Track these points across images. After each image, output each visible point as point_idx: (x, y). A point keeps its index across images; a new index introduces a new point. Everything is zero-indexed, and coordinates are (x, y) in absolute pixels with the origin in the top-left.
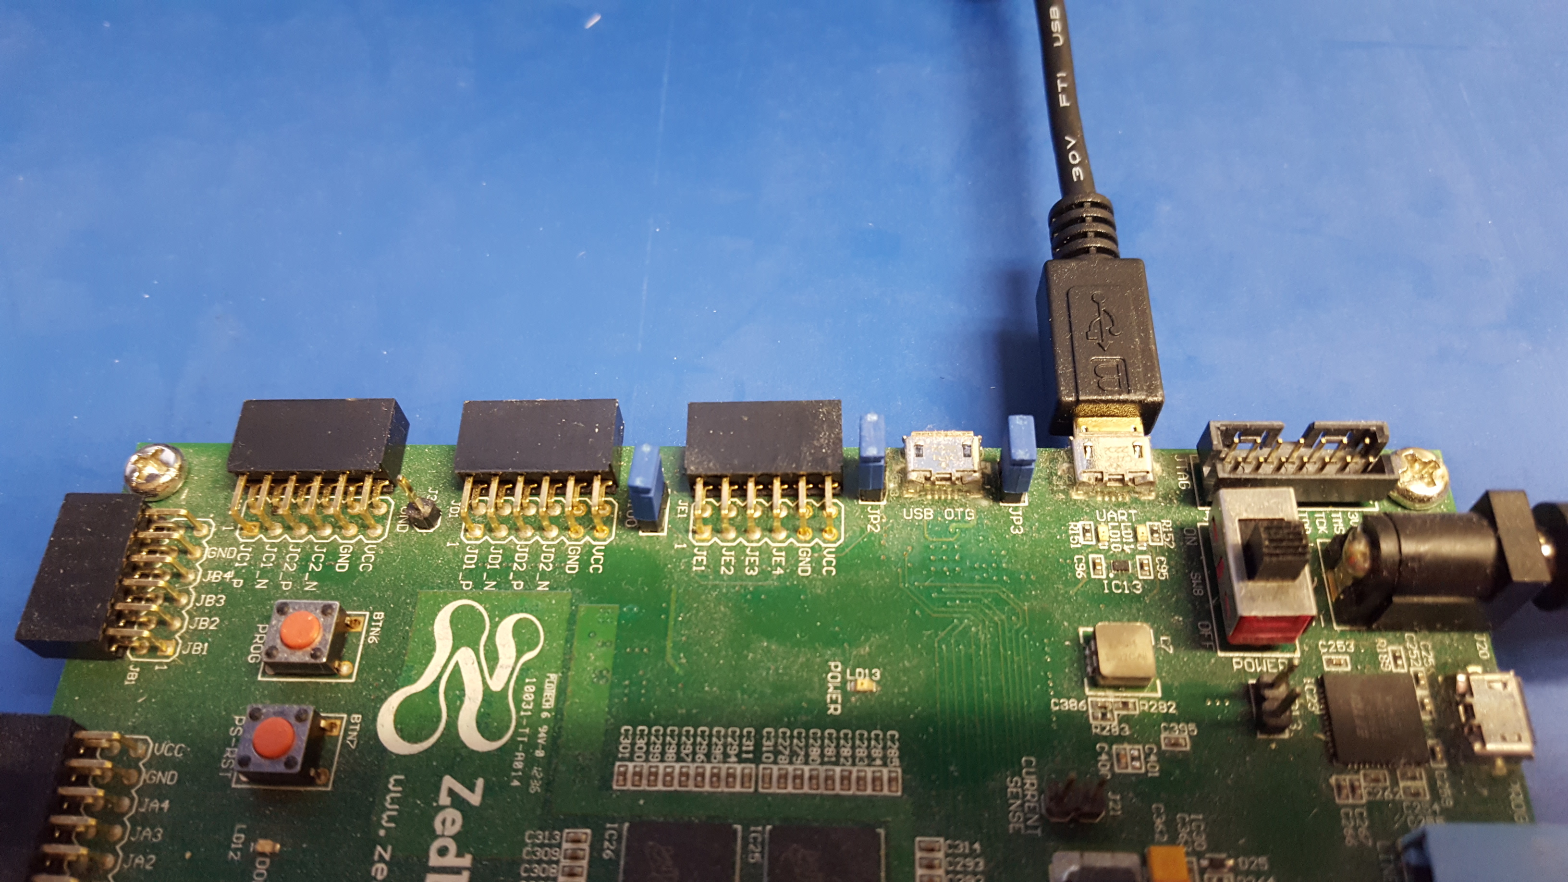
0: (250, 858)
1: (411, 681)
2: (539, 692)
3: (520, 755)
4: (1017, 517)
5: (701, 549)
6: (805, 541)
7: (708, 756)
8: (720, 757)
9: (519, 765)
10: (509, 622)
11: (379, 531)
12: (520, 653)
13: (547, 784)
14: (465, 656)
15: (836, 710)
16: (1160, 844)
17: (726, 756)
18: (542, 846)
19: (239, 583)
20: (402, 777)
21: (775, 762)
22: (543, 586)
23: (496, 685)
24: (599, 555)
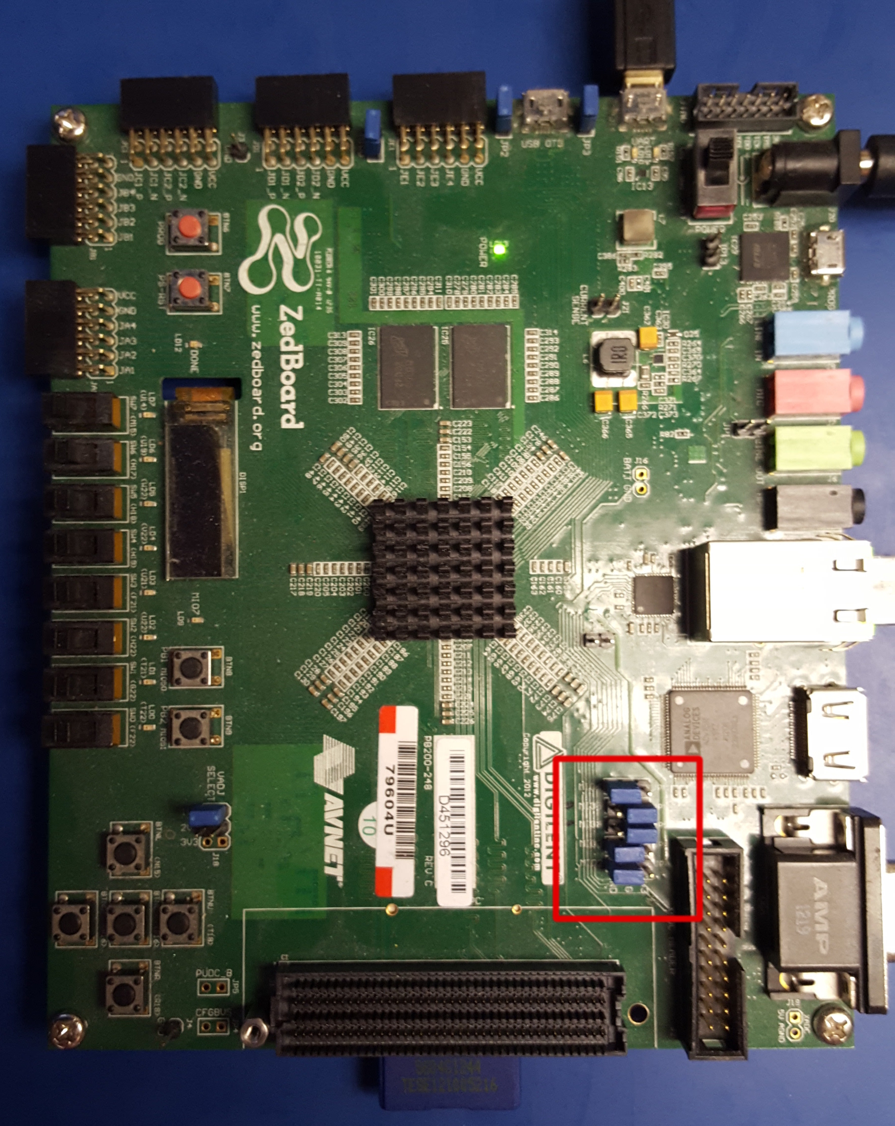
0: (187, 351)
1: (252, 253)
2: (324, 259)
3: (319, 294)
4: (587, 144)
5: (405, 170)
6: (465, 164)
7: (418, 291)
8: (424, 292)
9: (319, 299)
10: (301, 218)
11: (215, 163)
12: (310, 236)
13: (336, 308)
14: (279, 238)
15: (484, 264)
16: (647, 326)
17: (427, 291)
18: (337, 339)
19: (140, 197)
20: (258, 306)
21: (453, 294)
22: (317, 195)
23: (300, 255)
24: (346, 176)
